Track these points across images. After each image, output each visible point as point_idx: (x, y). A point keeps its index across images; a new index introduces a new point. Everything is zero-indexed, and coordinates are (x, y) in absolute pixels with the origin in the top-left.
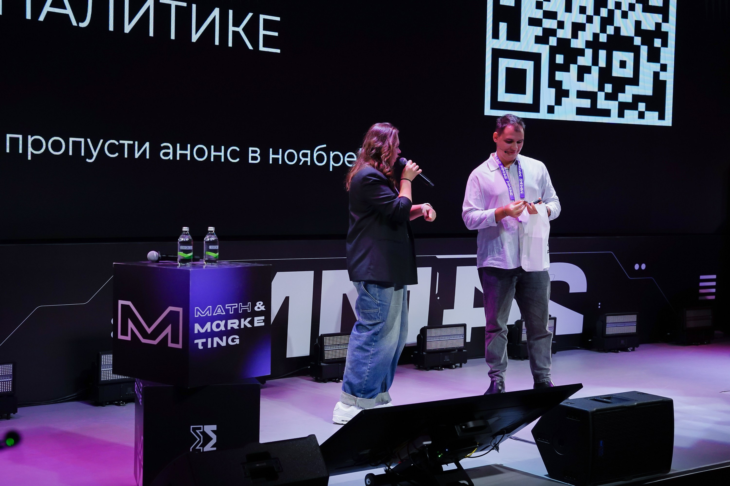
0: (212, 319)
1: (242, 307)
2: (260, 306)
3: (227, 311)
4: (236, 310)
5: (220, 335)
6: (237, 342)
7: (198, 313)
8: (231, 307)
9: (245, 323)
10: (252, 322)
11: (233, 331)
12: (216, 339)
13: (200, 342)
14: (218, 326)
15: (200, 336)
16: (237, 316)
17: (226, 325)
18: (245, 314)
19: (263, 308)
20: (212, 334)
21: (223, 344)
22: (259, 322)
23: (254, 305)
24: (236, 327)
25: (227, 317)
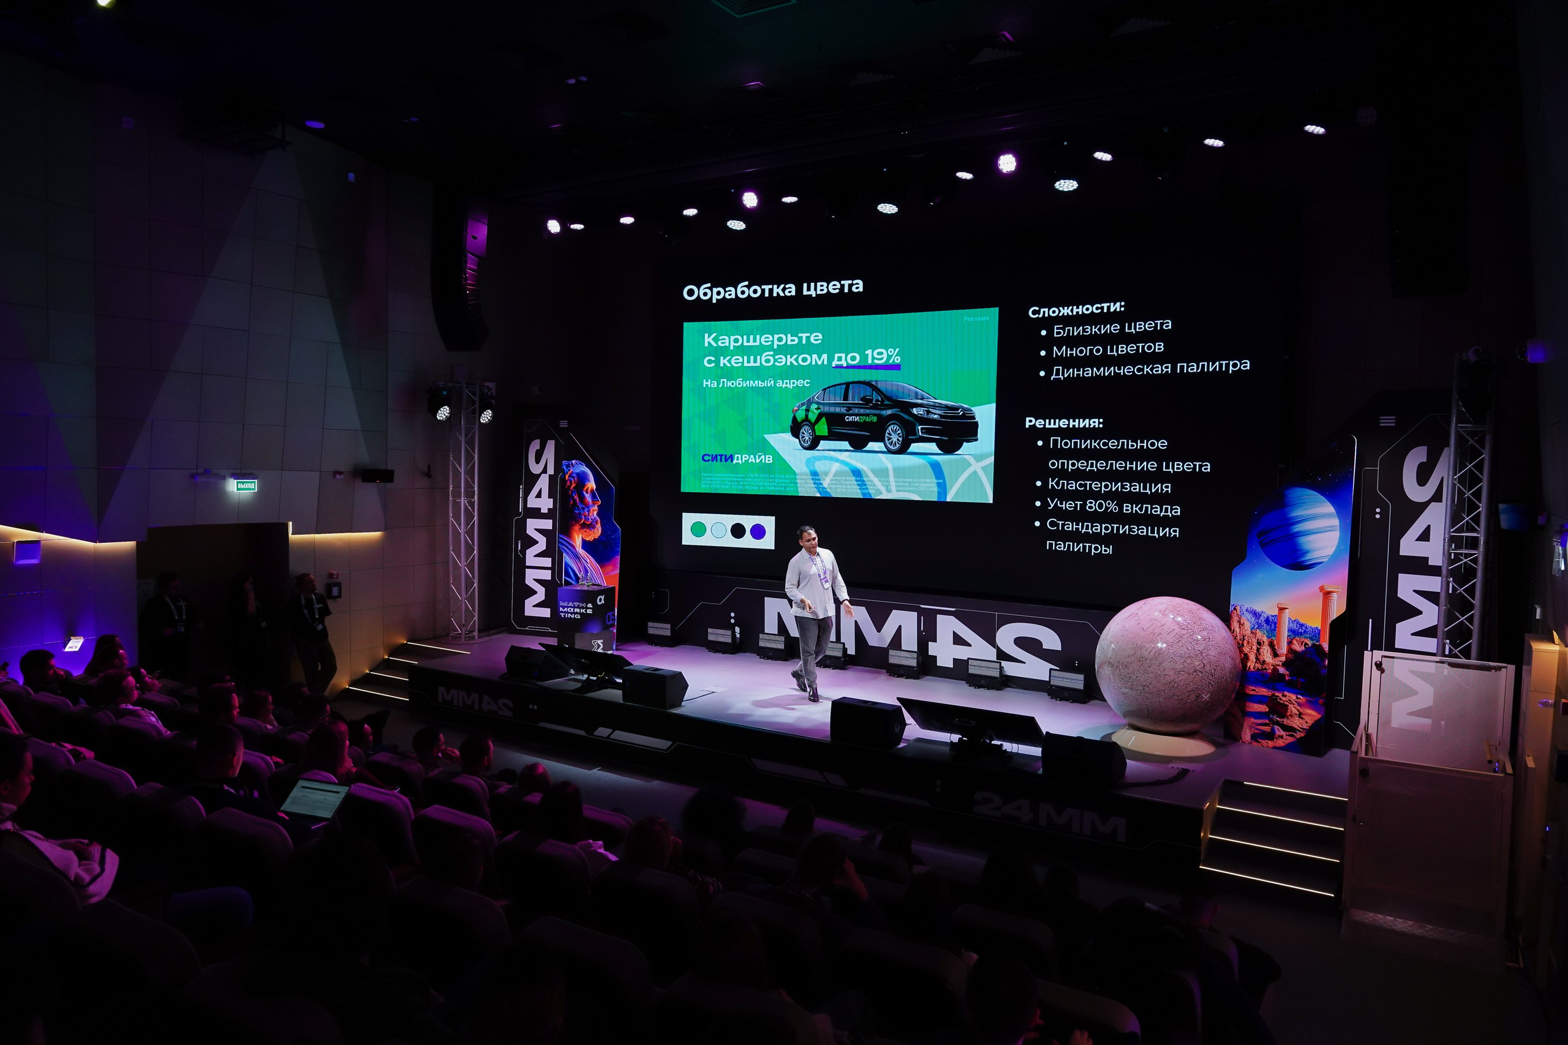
0: (568, 607)
1: (581, 605)
2: (590, 605)
3: (574, 605)
4: (578, 605)
5: (571, 613)
6: (579, 617)
7: (562, 604)
8: (576, 604)
9: (583, 611)
10: (586, 611)
11: (577, 613)
12: (569, 615)
13: (562, 614)
14: (570, 610)
15: (562, 612)
16: (578, 607)
17: (574, 610)
18: (583, 608)
19: (591, 606)
20: (568, 613)
21: (573, 617)
22: (589, 611)
23: (587, 605)
24: (578, 612)
25: (574, 607)
